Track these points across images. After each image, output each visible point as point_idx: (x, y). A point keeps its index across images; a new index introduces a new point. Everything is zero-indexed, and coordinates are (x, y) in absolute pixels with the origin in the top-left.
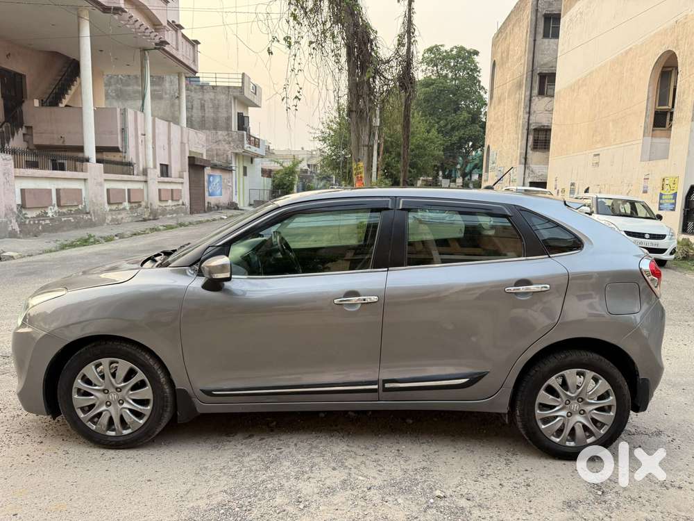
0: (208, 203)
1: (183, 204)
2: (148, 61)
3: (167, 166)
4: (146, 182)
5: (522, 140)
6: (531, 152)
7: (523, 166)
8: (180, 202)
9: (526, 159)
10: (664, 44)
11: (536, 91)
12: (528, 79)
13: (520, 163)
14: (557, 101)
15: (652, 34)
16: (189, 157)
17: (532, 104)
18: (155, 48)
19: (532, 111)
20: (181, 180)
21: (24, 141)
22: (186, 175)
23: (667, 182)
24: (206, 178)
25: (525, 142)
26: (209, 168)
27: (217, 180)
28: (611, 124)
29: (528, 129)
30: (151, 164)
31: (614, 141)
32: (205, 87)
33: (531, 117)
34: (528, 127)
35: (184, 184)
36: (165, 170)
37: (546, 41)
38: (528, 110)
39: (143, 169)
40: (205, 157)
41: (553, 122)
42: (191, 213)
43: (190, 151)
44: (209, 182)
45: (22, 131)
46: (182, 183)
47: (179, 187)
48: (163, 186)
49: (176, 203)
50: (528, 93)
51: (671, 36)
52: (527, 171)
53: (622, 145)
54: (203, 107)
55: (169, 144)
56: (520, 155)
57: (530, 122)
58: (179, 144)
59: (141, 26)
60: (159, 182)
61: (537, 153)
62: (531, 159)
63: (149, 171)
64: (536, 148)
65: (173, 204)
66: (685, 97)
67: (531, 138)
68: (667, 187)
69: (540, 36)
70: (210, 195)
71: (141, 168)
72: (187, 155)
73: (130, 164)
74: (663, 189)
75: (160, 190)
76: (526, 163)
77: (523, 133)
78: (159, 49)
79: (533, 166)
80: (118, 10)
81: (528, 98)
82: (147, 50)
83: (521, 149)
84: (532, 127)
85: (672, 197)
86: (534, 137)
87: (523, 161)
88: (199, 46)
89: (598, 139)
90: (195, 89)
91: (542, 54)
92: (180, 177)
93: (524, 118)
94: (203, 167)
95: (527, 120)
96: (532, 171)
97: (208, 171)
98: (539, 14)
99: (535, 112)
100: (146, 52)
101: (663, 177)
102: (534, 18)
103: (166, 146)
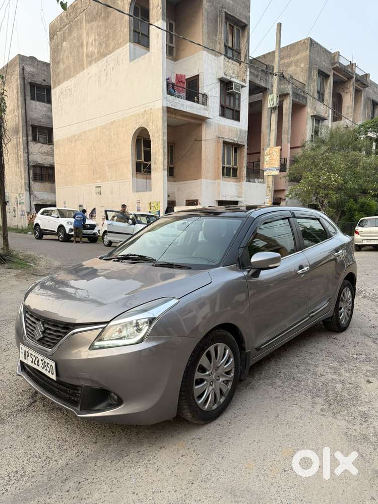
5: (25, 173)
6: (33, 182)
7: (28, 192)
9: (29, 187)
10: (139, 123)
11: (30, 138)
12: (24, 128)
13: (26, 190)
14: (56, 147)
15: (129, 115)
17: (29, 147)
19: (30, 153)
23: (152, 205)
25: (27, 174)
28: (107, 167)
29: (28, 165)
31: (111, 178)
33: (30, 157)
34: (28, 163)
37: (33, 102)
38: (26, 151)
41: (55, 162)
50: (25, 138)
51: (143, 118)
52: (32, 197)
53: (118, 181)
56: (25, 184)
57: (29, 160)
61: (37, 183)
62: (34, 188)
64: (36, 180)
66: (157, 156)
67: (31, 172)
68: (153, 208)
69: (28, 98)
74: (151, 209)
76: (30, 191)
77: (25, 168)
79: (35, 193)
81: (25, 142)
83: (25, 180)
84: (31, 164)
85: (157, 213)
86: (33, 172)
87: (28, 189)
89: (98, 176)
91: (32, 111)
93: (24, 157)
95: (26, 158)
96: (35, 196)
98: (25, 81)
99: (31, 153)
101: (150, 201)
102: (22, 83)
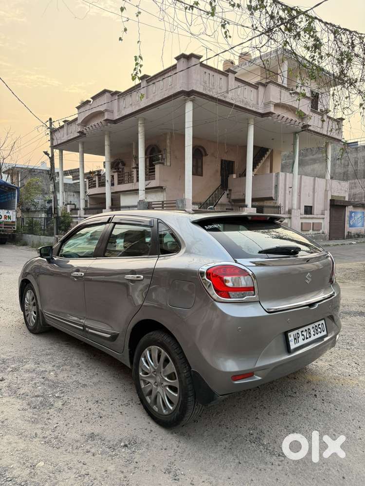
0: (349, 232)
1: (323, 233)
2: (298, 140)
3: (311, 207)
4: (290, 218)
8: (321, 232)
16: (330, 200)
18: (303, 131)
20: (322, 216)
21: (227, 198)
22: (327, 213)
24: (347, 214)
26: (351, 207)
27: (359, 215)
30: (295, 206)
32: (359, 149)
35: (325, 219)
36: (309, 210)
39: (289, 210)
40: (347, 199)
42: (330, 239)
43: (332, 196)
44: (351, 217)
45: (226, 193)
46: (323, 218)
47: (321, 221)
48: (304, 221)
49: (316, 232)
54: (356, 163)
55: (314, 192)
58: (324, 191)
59: (287, 119)
60: (301, 218)
63: (293, 211)
65: (314, 233)
70: (351, 226)
71: (287, 209)
72: (329, 198)
73: (279, 207)
75: (302, 223)
78: (305, 131)
80: (269, 114)
82: (297, 133)
88: (344, 121)
90: (351, 151)
92: (322, 215)
94: (344, 207)
97: (349, 209)
100: (297, 134)
103: (311, 193)
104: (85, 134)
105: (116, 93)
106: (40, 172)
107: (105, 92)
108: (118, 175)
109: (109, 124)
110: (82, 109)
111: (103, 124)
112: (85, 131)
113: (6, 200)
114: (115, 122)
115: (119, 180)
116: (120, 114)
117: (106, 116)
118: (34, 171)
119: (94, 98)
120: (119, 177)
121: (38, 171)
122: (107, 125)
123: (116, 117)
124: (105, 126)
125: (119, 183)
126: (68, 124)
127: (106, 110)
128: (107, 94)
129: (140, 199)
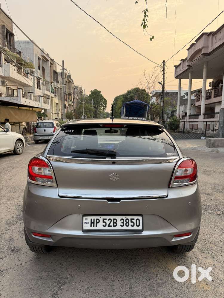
104: (192, 66)
105: (211, 33)
106: (172, 94)
107: (203, 34)
108: (215, 91)
109: (205, 57)
110: (190, 50)
111: (201, 57)
112: (191, 65)
113: (143, 112)
114: (209, 54)
115: (215, 95)
116: (212, 48)
117: (203, 51)
118: (169, 94)
119: (197, 41)
120: (215, 93)
121: (171, 93)
122: (204, 58)
123: (210, 50)
124: (203, 59)
125: (215, 97)
126: (183, 62)
127: (203, 47)
128: (205, 36)
129: (221, 108)
